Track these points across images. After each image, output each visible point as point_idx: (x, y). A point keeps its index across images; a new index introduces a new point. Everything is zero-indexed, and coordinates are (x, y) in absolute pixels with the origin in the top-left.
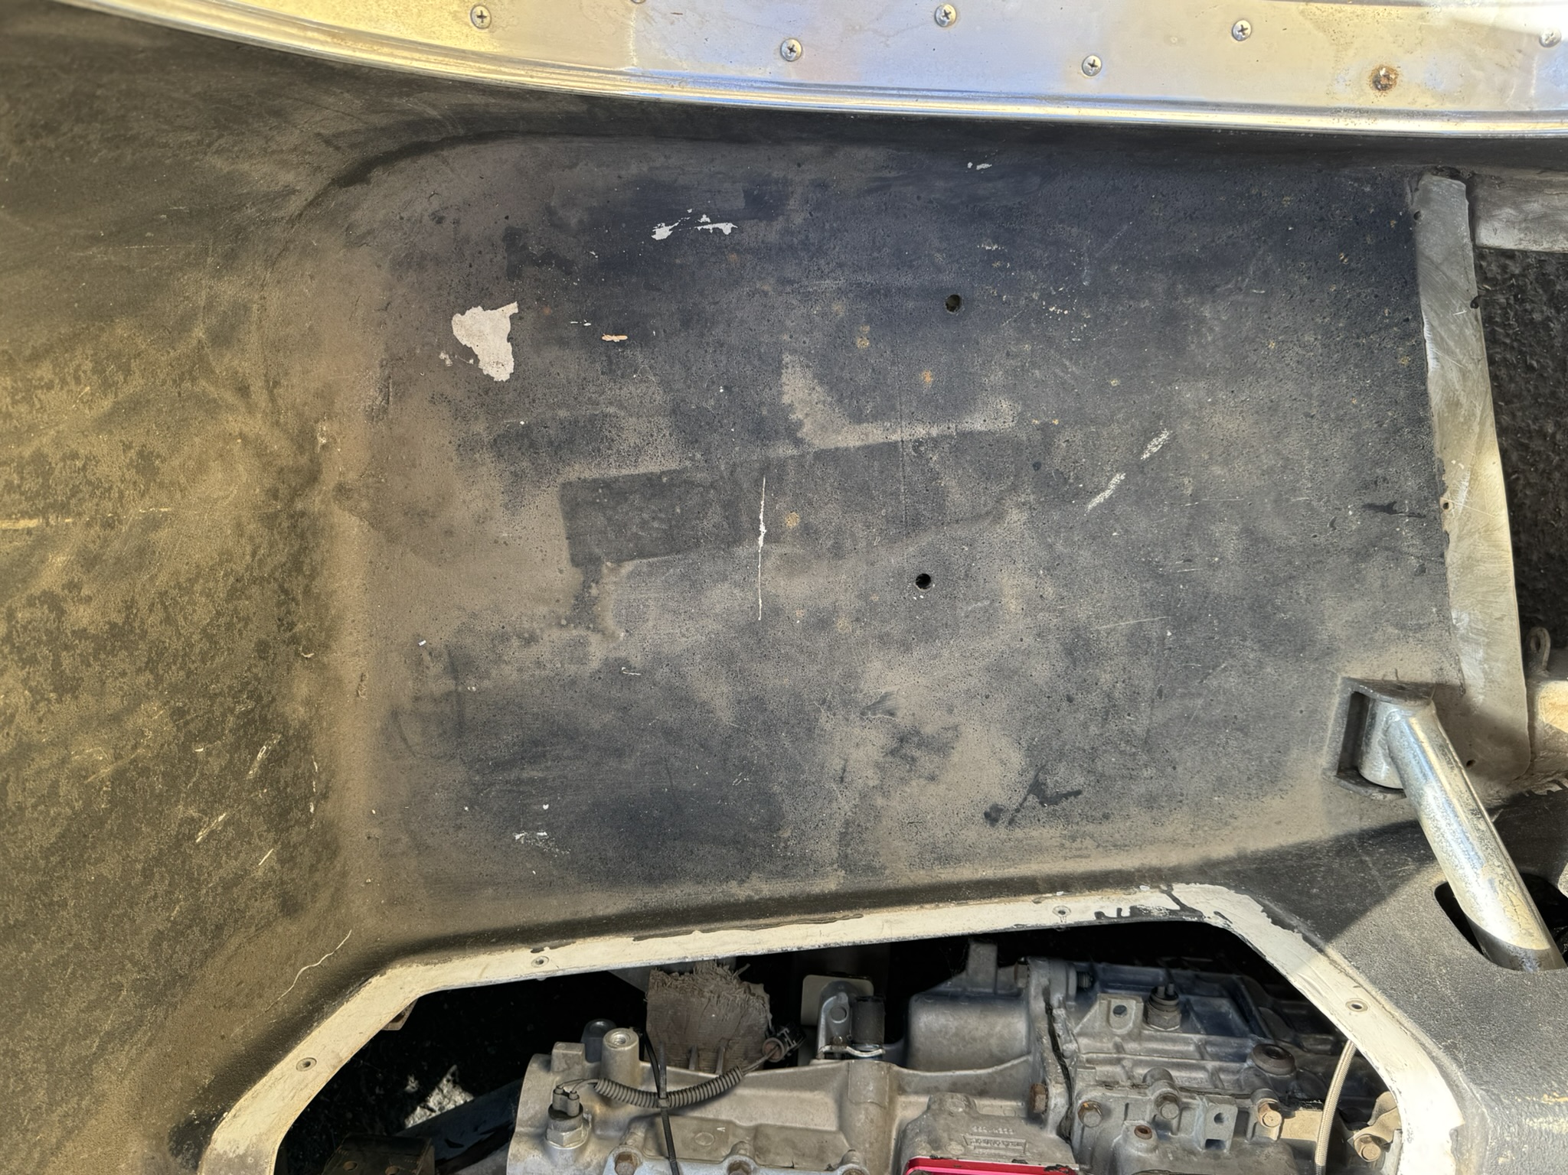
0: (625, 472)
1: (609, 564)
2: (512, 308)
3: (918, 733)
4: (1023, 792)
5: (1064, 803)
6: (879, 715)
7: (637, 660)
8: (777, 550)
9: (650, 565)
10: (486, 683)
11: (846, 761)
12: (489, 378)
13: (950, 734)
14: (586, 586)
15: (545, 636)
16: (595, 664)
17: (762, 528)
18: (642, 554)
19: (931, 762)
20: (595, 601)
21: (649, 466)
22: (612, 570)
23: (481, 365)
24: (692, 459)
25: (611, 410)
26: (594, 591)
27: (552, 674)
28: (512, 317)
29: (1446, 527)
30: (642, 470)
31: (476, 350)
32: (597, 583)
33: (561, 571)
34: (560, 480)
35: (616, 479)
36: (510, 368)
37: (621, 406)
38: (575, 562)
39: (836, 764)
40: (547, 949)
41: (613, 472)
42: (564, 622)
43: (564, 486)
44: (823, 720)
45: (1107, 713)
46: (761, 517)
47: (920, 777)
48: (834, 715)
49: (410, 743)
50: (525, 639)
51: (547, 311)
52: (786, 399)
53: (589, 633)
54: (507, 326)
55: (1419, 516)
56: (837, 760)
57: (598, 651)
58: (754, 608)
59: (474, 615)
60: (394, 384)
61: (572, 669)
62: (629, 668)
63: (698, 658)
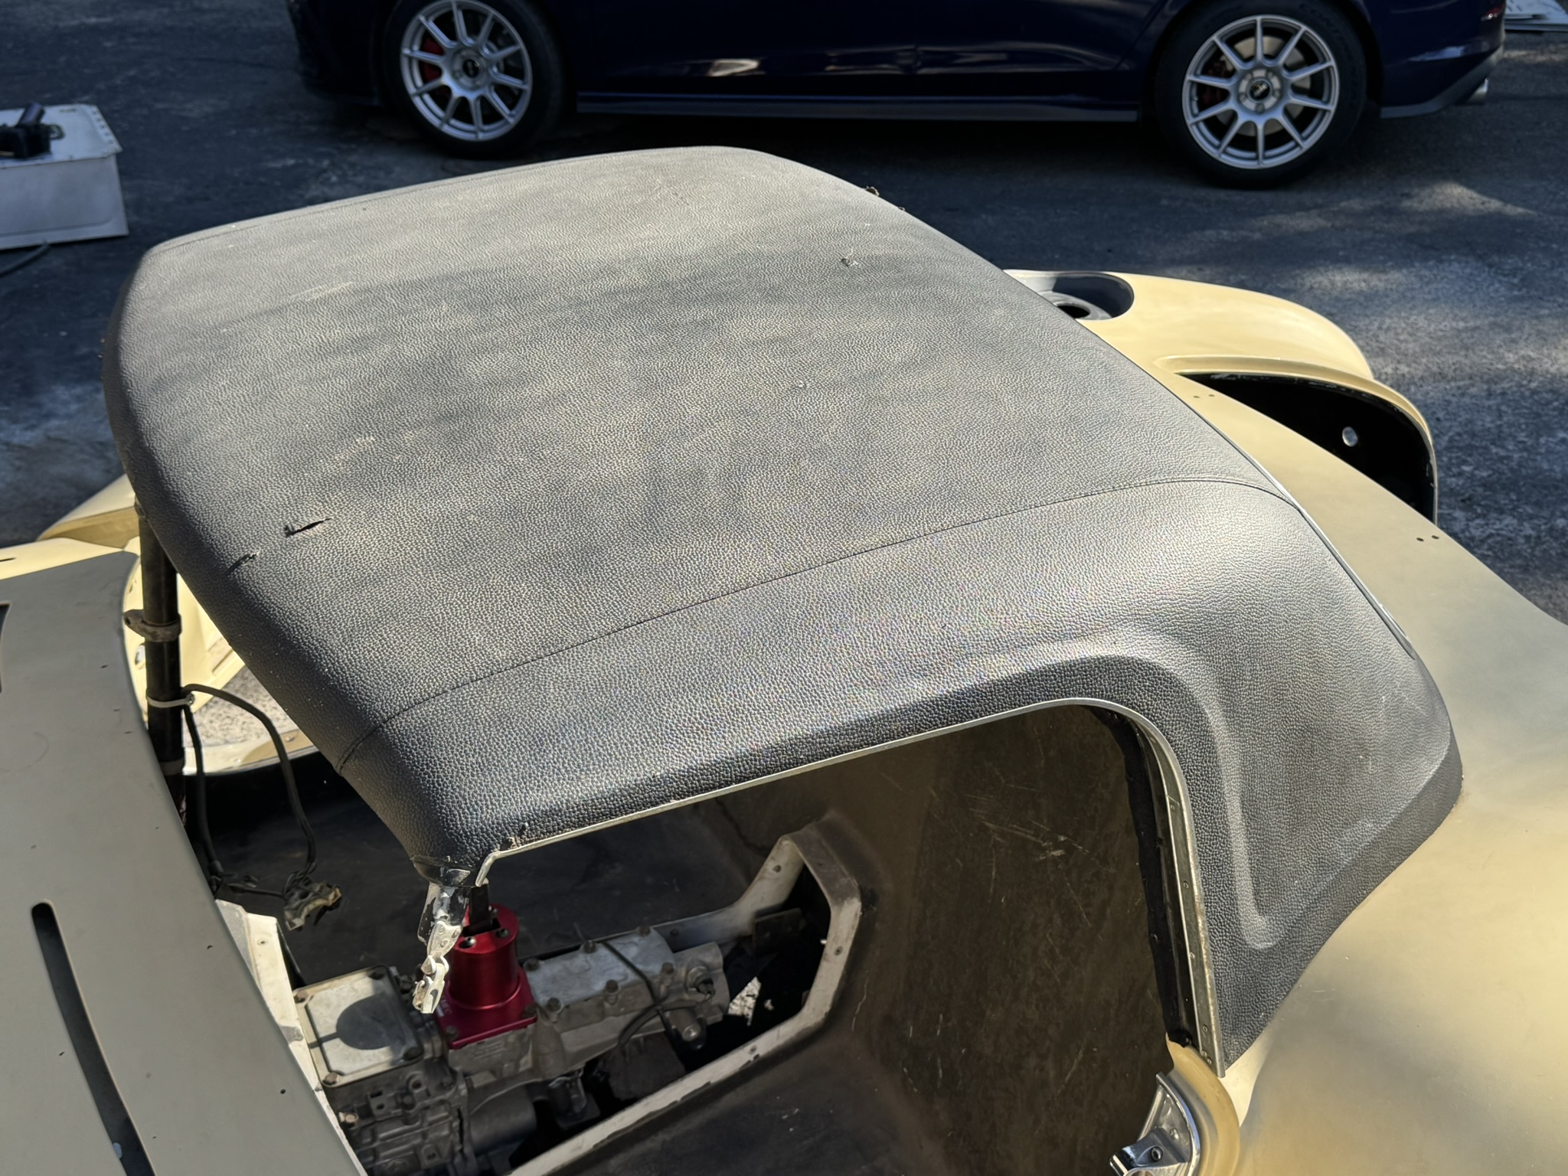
40: (752, 1059)
49: (879, 1129)
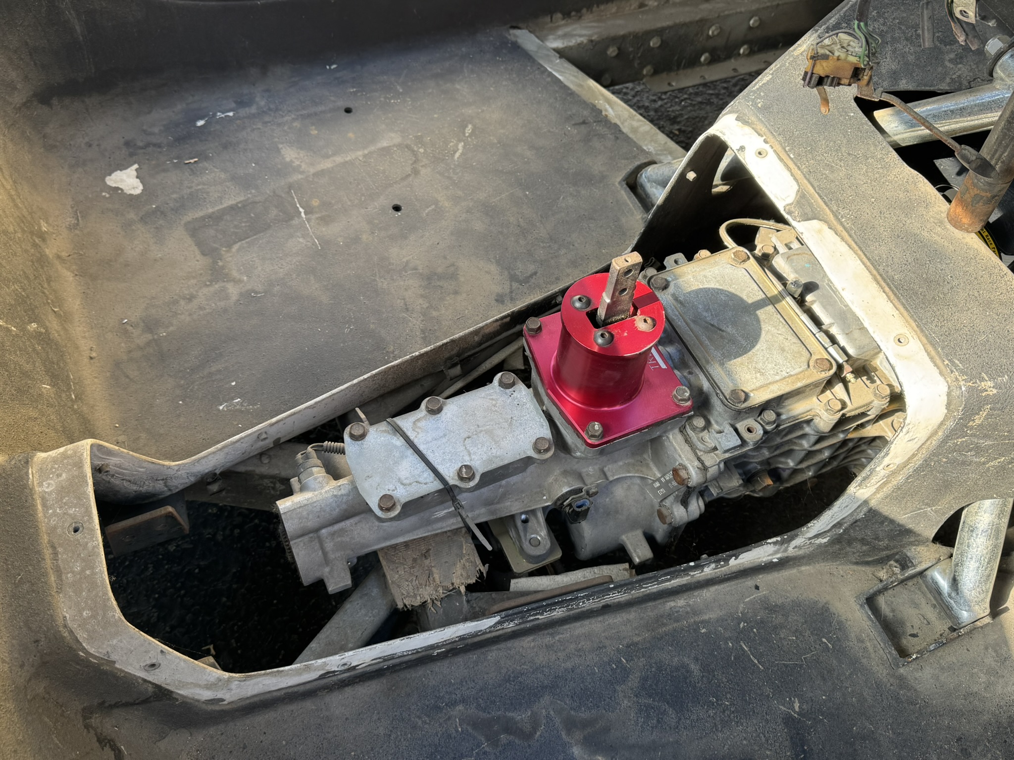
0: (216, 208)
1: (224, 249)
2: (136, 166)
3: (435, 274)
4: (508, 283)
5: (533, 280)
6: (409, 272)
7: (259, 288)
8: (313, 217)
9: (247, 243)
10: (171, 329)
11: (404, 299)
12: (131, 195)
13: (452, 269)
14: (215, 263)
15: (200, 294)
16: (234, 298)
17: (301, 210)
18: (241, 240)
19: (451, 285)
20: (223, 268)
21: (228, 202)
22: (227, 251)
23: (125, 191)
24: (251, 193)
25: (200, 187)
26: (220, 264)
27: (210, 311)
28: (136, 170)
29: (613, 122)
30: (225, 205)
31: (120, 187)
32: (221, 260)
33: (198, 261)
34: (183, 222)
35: (213, 213)
36: (141, 187)
37: (204, 184)
38: (203, 254)
39: (399, 303)
41: (210, 210)
42: (208, 283)
43: (186, 225)
44: (380, 284)
45: (523, 233)
46: (298, 205)
47: (449, 294)
48: (385, 279)
49: (132, 377)
50: (188, 299)
51: (154, 162)
52: (288, 159)
53: (225, 284)
54: (135, 173)
55: (598, 121)
56: (399, 301)
57: (233, 291)
58: (314, 244)
59: (153, 298)
60: (80, 213)
61: (222, 304)
62: (256, 293)
63: (294, 276)
